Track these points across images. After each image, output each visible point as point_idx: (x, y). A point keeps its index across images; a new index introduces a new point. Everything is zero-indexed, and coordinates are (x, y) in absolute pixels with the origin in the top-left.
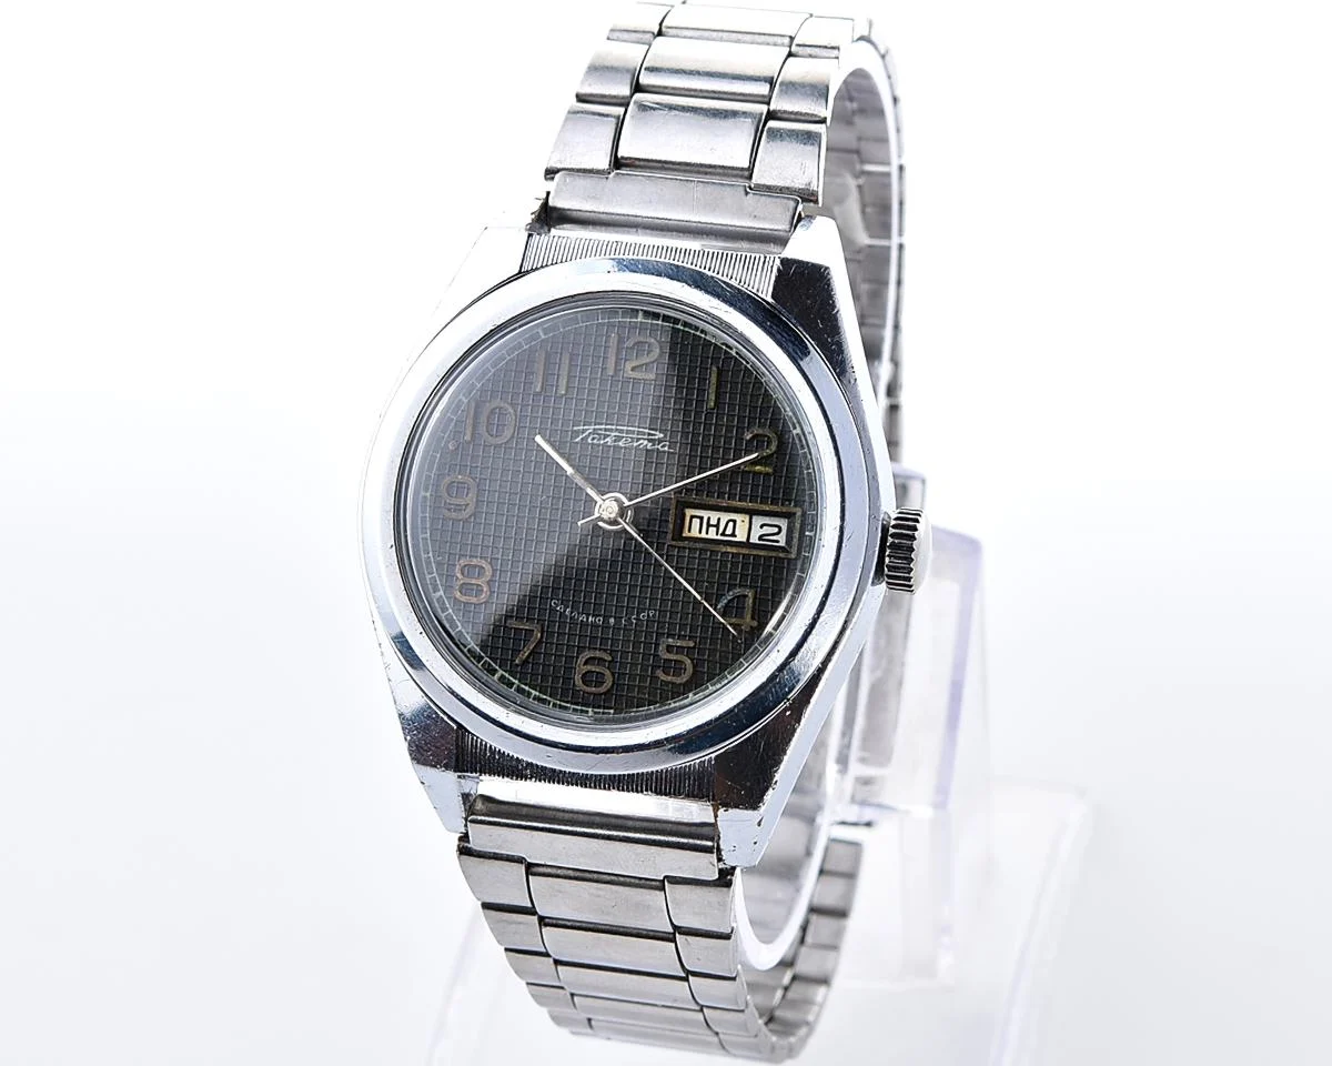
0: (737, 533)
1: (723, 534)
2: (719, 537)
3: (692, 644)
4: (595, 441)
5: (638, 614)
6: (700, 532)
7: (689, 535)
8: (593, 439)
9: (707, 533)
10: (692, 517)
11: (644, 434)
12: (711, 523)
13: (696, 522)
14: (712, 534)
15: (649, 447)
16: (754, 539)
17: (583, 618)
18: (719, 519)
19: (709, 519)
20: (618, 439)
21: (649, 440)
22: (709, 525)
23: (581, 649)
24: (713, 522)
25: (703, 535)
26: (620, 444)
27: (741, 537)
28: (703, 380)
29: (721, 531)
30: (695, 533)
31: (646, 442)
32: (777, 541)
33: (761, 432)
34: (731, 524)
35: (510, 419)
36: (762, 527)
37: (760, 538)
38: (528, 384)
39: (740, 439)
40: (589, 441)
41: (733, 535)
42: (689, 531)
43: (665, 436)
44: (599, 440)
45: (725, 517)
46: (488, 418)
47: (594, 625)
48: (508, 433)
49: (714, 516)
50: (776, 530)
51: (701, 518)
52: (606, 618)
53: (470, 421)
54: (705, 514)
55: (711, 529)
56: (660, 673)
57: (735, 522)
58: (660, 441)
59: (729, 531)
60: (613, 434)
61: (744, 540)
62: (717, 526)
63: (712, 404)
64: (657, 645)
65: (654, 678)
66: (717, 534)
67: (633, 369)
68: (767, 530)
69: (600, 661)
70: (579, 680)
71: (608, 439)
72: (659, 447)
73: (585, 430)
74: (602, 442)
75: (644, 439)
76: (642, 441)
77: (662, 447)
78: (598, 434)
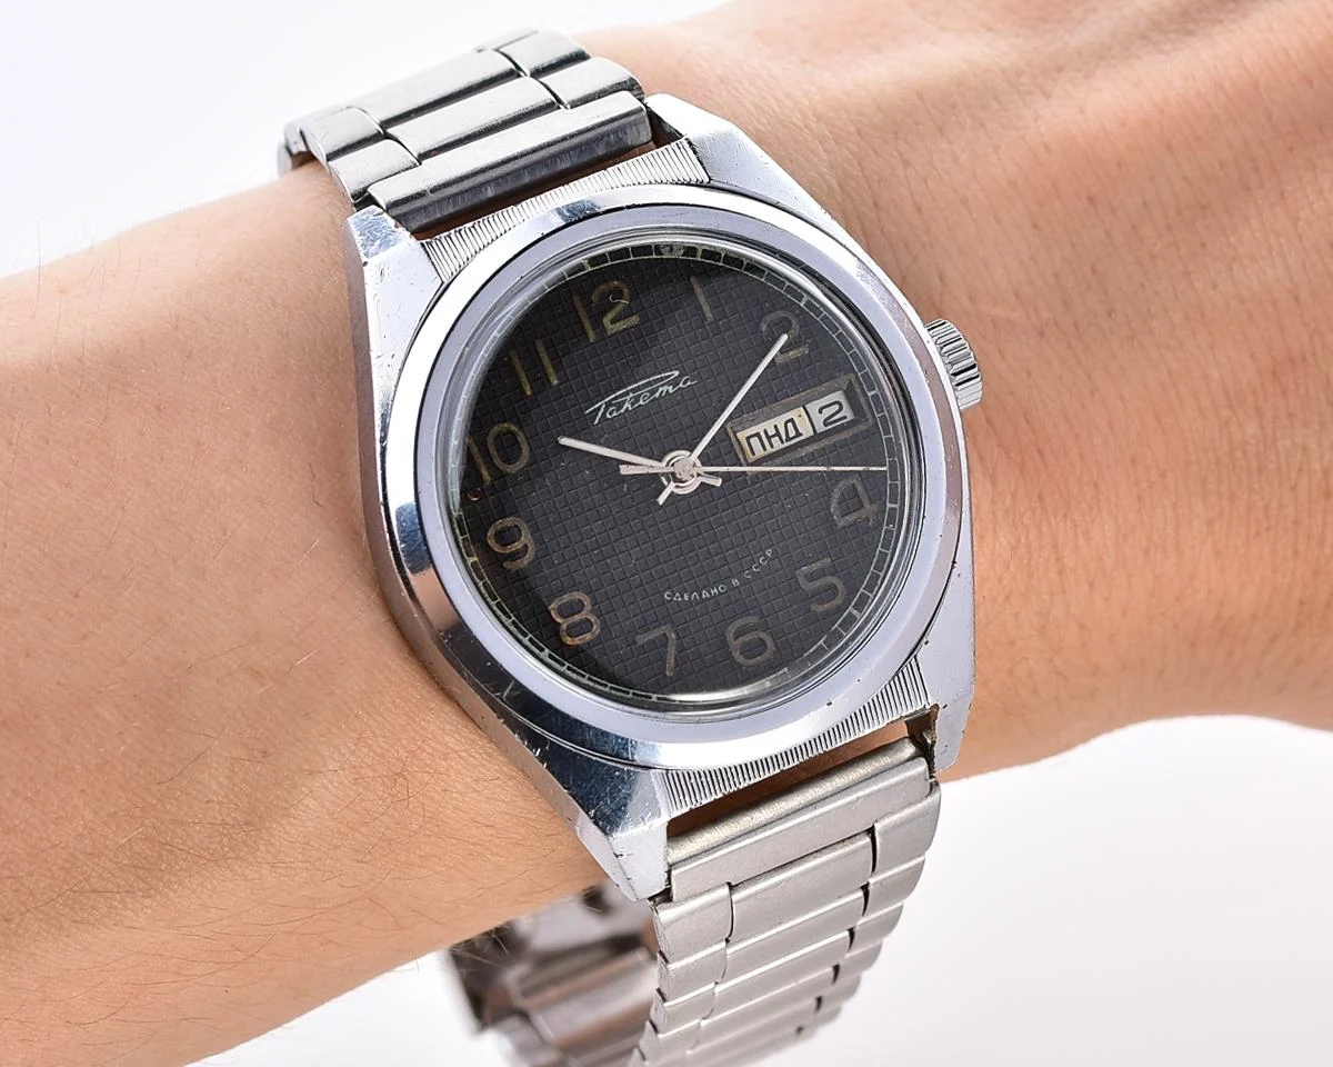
0: (800, 431)
1: (788, 439)
2: (787, 444)
3: (828, 561)
6: (765, 449)
7: (755, 458)
8: (611, 413)
9: (772, 447)
10: (748, 438)
11: (662, 379)
12: (770, 434)
13: (754, 441)
14: (778, 445)
16: (821, 428)
17: (705, 594)
18: (776, 426)
19: (766, 432)
20: (637, 399)
21: (669, 384)
22: (769, 438)
24: (772, 432)
25: (769, 450)
26: (641, 402)
27: (807, 432)
29: (784, 438)
30: (760, 453)
31: (665, 388)
32: (845, 417)
33: (773, 316)
34: (790, 425)
35: (519, 437)
36: (820, 412)
37: (826, 424)
40: (608, 417)
41: (798, 434)
42: (754, 454)
43: (680, 371)
44: (618, 410)
45: (780, 421)
47: (719, 595)
48: (526, 453)
49: (769, 426)
50: (836, 407)
51: (758, 435)
52: (727, 581)
53: (478, 461)
54: (759, 428)
55: (774, 432)
57: (792, 420)
59: (792, 433)
60: (628, 398)
61: (812, 433)
62: (778, 434)
65: (812, 615)
66: (782, 442)
67: (613, 322)
68: (827, 412)
69: (749, 627)
70: (738, 657)
71: (627, 405)
72: (681, 385)
73: (599, 408)
74: (622, 411)
75: (662, 386)
76: (661, 389)
77: (684, 383)
78: (614, 405)
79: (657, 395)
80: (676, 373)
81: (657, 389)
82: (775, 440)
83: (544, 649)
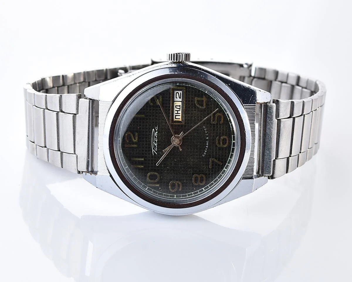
0: (179, 105)
4: (156, 148)
5: (205, 131)
8: (156, 149)
11: (153, 134)
15: (157, 133)
16: (181, 100)
17: (207, 147)
18: (176, 111)
19: (176, 113)
20: (155, 142)
21: (155, 133)
22: (178, 113)
23: (216, 146)
25: (180, 115)
26: (157, 141)
29: (179, 110)
30: (180, 117)
31: (156, 134)
32: (181, 93)
35: (152, 173)
36: (177, 98)
37: (180, 98)
38: (141, 169)
39: (152, 107)
40: (156, 150)
42: (180, 119)
44: (156, 147)
45: (175, 109)
46: (152, 180)
47: (209, 143)
48: (156, 174)
50: (177, 94)
52: (206, 140)
53: (154, 185)
56: (221, 123)
57: (176, 106)
58: (155, 130)
59: (179, 107)
60: (154, 143)
61: (181, 102)
63: (143, 115)
64: (213, 125)
66: (180, 111)
67: (135, 140)
68: (178, 97)
69: (219, 140)
70: (225, 146)
71: (156, 145)
72: (157, 130)
74: (156, 146)
75: (155, 134)
76: (155, 135)
77: (157, 129)
78: (154, 148)
79: (156, 136)
80: (153, 129)
81: (155, 136)
83: (203, 189)
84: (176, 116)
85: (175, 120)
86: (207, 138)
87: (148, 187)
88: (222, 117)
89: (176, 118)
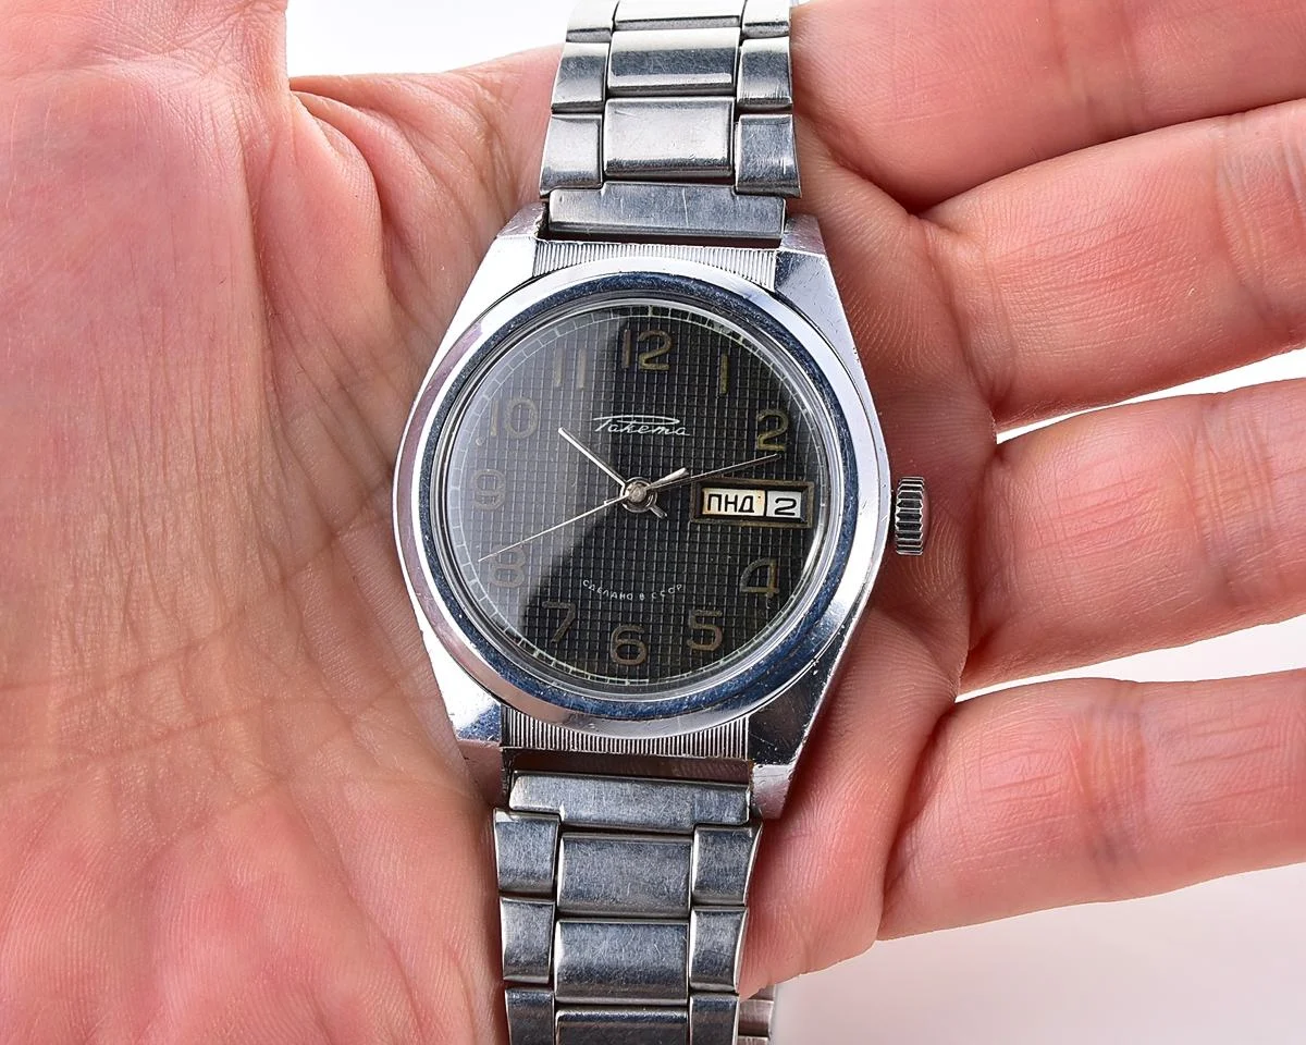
0: (754, 509)
1: (741, 510)
2: (738, 513)
3: (719, 613)
4: (615, 430)
5: (667, 588)
6: (719, 510)
7: (709, 512)
8: (613, 428)
9: (726, 510)
11: (661, 421)
12: (729, 500)
13: (715, 500)
14: (731, 511)
16: (771, 513)
17: (614, 595)
18: (736, 497)
19: (727, 496)
20: (637, 427)
21: (666, 427)
22: (727, 503)
23: (614, 624)
24: (731, 499)
25: (723, 512)
26: (639, 431)
27: (758, 511)
28: (714, 367)
29: (739, 508)
30: (714, 510)
31: (663, 429)
32: (794, 514)
33: (772, 412)
34: (748, 500)
35: (533, 413)
36: (777, 501)
37: (776, 512)
38: (548, 379)
39: (752, 418)
40: (609, 430)
41: (751, 510)
42: (709, 509)
43: (681, 422)
44: (618, 428)
45: (742, 494)
46: (513, 414)
47: (625, 601)
48: (531, 427)
49: (732, 494)
50: (791, 503)
52: (636, 593)
53: (494, 419)
54: (723, 492)
55: (733, 500)
56: (690, 642)
57: (751, 498)
58: (677, 426)
59: (747, 507)
60: (631, 423)
61: (762, 514)
62: (735, 503)
63: (724, 389)
64: (686, 616)
65: (685, 647)
66: (735, 510)
67: (647, 361)
68: (782, 504)
69: (634, 634)
70: (613, 653)
71: (627, 428)
72: (676, 432)
73: (604, 421)
74: (622, 430)
75: (661, 426)
76: (659, 428)
77: (680, 431)
78: (619, 424)
79: (653, 431)
80: (678, 421)
81: (656, 427)
82: (731, 507)
83: (474, 578)
84: (720, 497)
85: (707, 492)
86: (642, 596)
87: (489, 399)
88: (710, 648)
89: (711, 496)
